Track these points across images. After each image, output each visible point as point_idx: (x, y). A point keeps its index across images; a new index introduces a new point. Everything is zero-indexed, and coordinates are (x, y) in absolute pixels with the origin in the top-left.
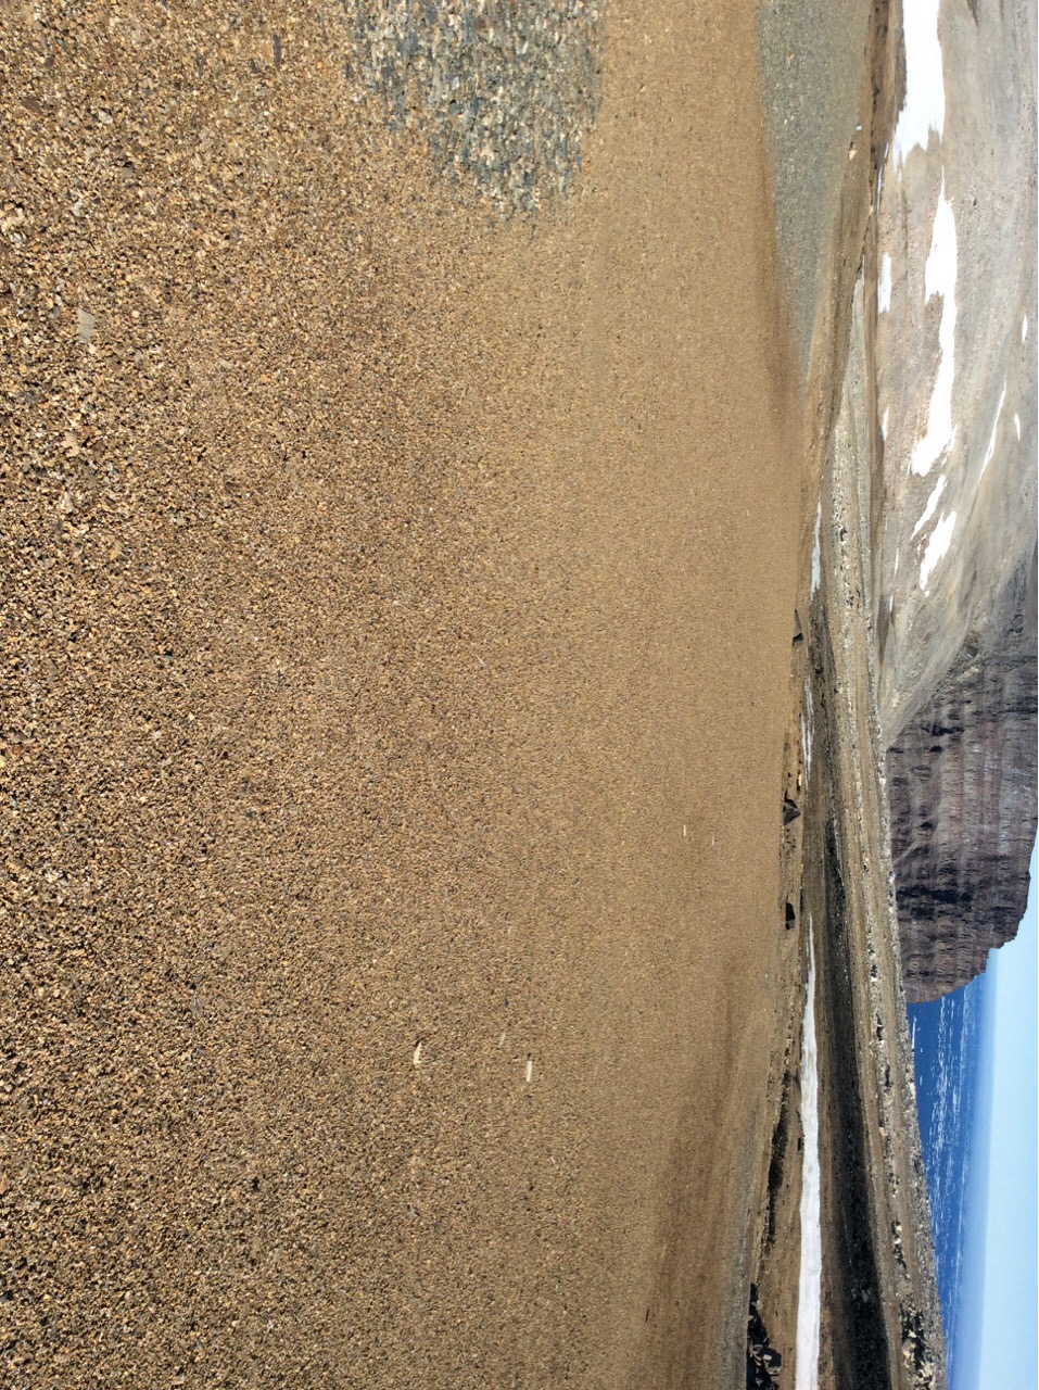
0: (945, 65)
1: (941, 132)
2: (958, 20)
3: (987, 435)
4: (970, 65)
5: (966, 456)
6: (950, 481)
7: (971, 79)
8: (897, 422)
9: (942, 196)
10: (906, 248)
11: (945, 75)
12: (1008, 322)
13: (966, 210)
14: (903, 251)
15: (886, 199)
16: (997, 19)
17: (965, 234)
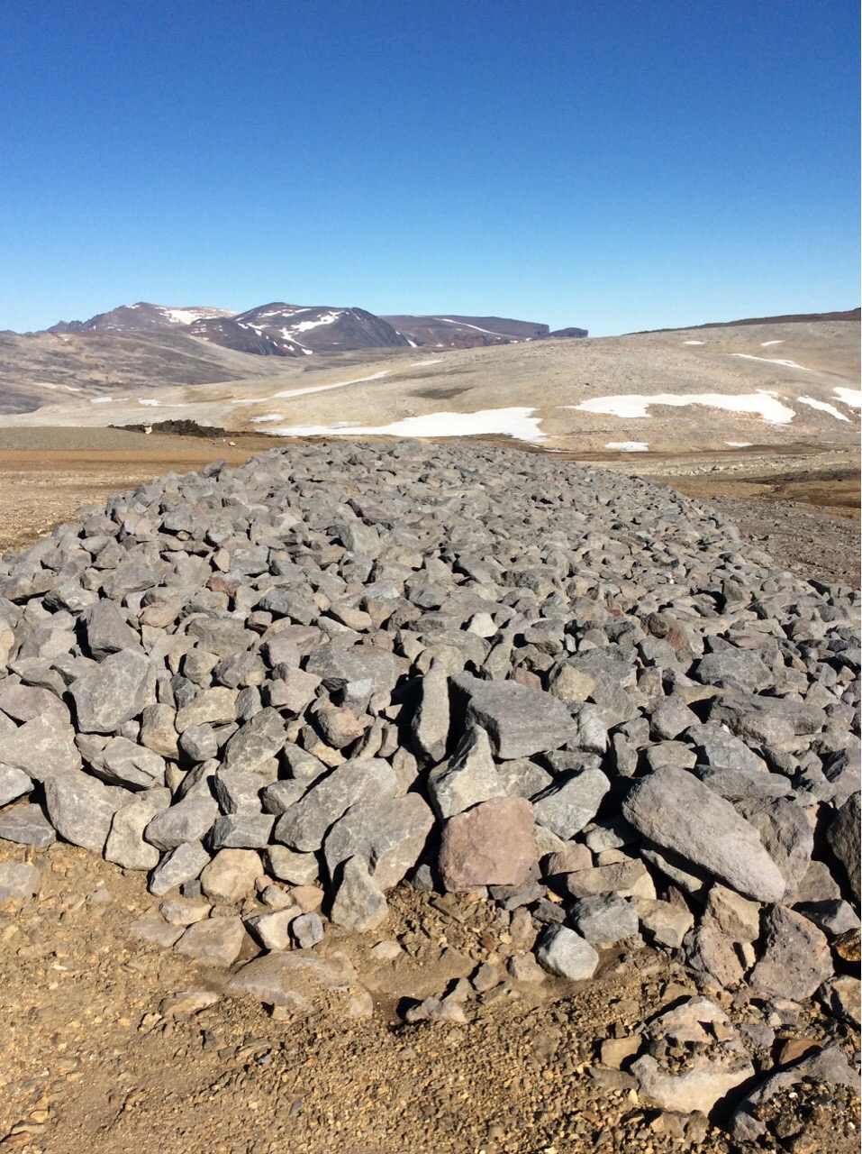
0: (491, 408)
1: (533, 409)
2: (466, 400)
3: (772, 367)
4: (496, 392)
5: (786, 381)
6: (804, 394)
7: (505, 390)
8: (740, 435)
9: (577, 408)
10: (605, 432)
11: (497, 408)
12: (684, 355)
13: (590, 390)
14: (608, 434)
15: (567, 447)
16: (474, 374)
17: (608, 391)
